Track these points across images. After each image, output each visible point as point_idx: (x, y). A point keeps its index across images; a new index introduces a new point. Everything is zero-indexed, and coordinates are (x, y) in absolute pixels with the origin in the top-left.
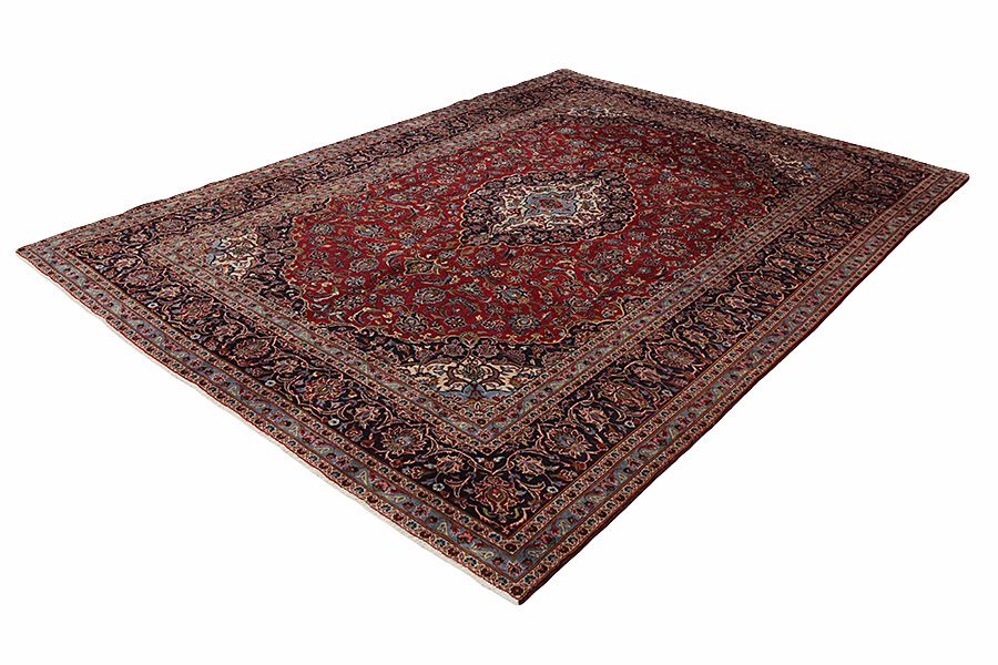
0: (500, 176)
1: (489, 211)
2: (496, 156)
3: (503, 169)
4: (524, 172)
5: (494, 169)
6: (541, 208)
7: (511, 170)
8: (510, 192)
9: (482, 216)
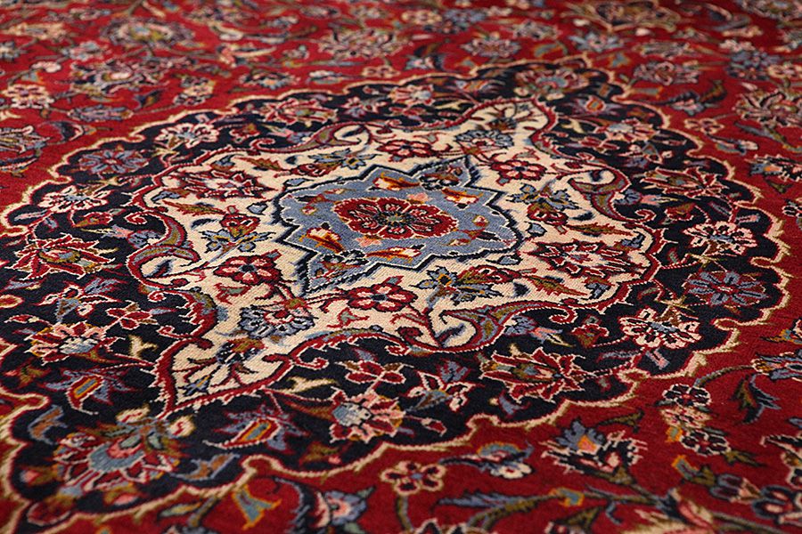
0: (122, 127)
1: (128, 287)
2: (79, 53)
3: (124, 98)
4: (215, 100)
5: (85, 100)
6: (362, 243)
7: (159, 99)
8: (190, 184)
9: (97, 318)
